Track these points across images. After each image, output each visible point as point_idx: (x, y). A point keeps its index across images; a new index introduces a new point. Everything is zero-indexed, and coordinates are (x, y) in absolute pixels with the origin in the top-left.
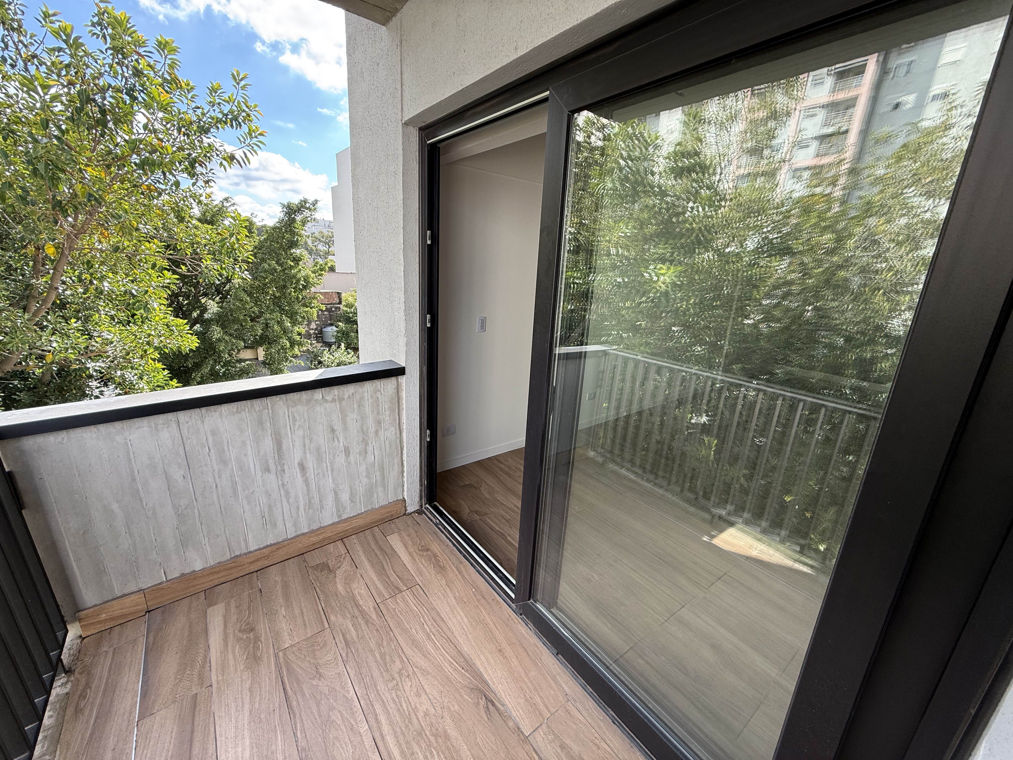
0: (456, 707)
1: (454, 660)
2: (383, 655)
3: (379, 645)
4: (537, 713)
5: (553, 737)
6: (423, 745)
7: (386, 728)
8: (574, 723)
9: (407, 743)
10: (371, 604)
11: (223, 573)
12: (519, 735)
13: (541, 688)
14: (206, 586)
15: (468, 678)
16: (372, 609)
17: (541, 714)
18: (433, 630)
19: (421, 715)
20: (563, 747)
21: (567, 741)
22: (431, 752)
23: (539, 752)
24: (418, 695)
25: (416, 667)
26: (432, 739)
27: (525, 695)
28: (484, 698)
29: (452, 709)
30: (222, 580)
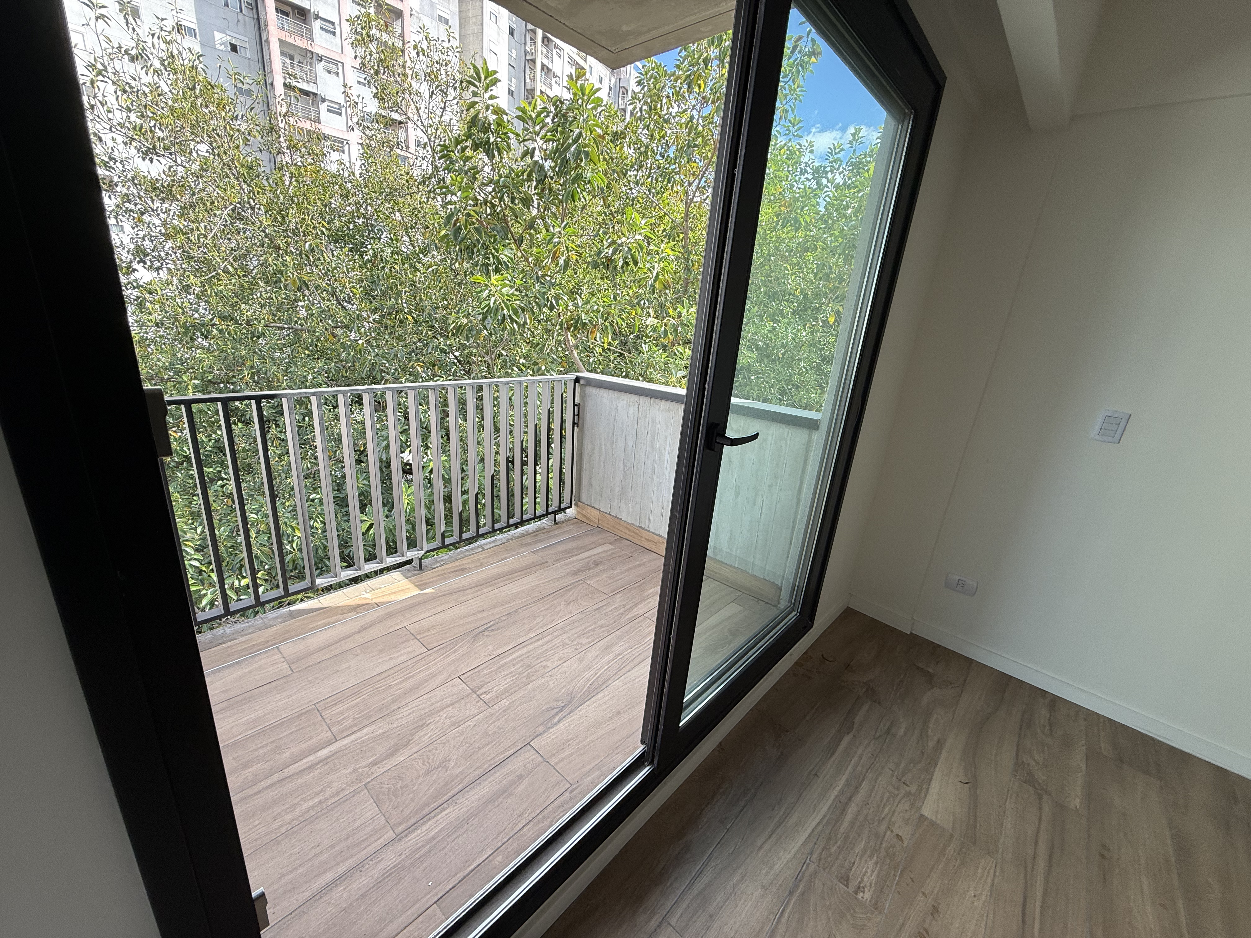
0: (553, 685)
1: (598, 677)
2: (593, 630)
3: (601, 626)
4: (554, 752)
5: (530, 768)
6: (520, 670)
7: (532, 647)
8: (546, 790)
9: (521, 660)
10: (641, 612)
11: (631, 534)
12: (530, 736)
13: (581, 754)
14: (623, 535)
15: (581, 691)
16: (636, 613)
17: (553, 755)
18: (626, 657)
19: (544, 664)
20: (520, 777)
21: (525, 782)
22: (514, 676)
23: (515, 755)
24: (560, 659)
25: (585, 653)
26: (525, 674)
27: (571, 739)
28: (563, 704)
29: (551, 683)
30: (631, 538)
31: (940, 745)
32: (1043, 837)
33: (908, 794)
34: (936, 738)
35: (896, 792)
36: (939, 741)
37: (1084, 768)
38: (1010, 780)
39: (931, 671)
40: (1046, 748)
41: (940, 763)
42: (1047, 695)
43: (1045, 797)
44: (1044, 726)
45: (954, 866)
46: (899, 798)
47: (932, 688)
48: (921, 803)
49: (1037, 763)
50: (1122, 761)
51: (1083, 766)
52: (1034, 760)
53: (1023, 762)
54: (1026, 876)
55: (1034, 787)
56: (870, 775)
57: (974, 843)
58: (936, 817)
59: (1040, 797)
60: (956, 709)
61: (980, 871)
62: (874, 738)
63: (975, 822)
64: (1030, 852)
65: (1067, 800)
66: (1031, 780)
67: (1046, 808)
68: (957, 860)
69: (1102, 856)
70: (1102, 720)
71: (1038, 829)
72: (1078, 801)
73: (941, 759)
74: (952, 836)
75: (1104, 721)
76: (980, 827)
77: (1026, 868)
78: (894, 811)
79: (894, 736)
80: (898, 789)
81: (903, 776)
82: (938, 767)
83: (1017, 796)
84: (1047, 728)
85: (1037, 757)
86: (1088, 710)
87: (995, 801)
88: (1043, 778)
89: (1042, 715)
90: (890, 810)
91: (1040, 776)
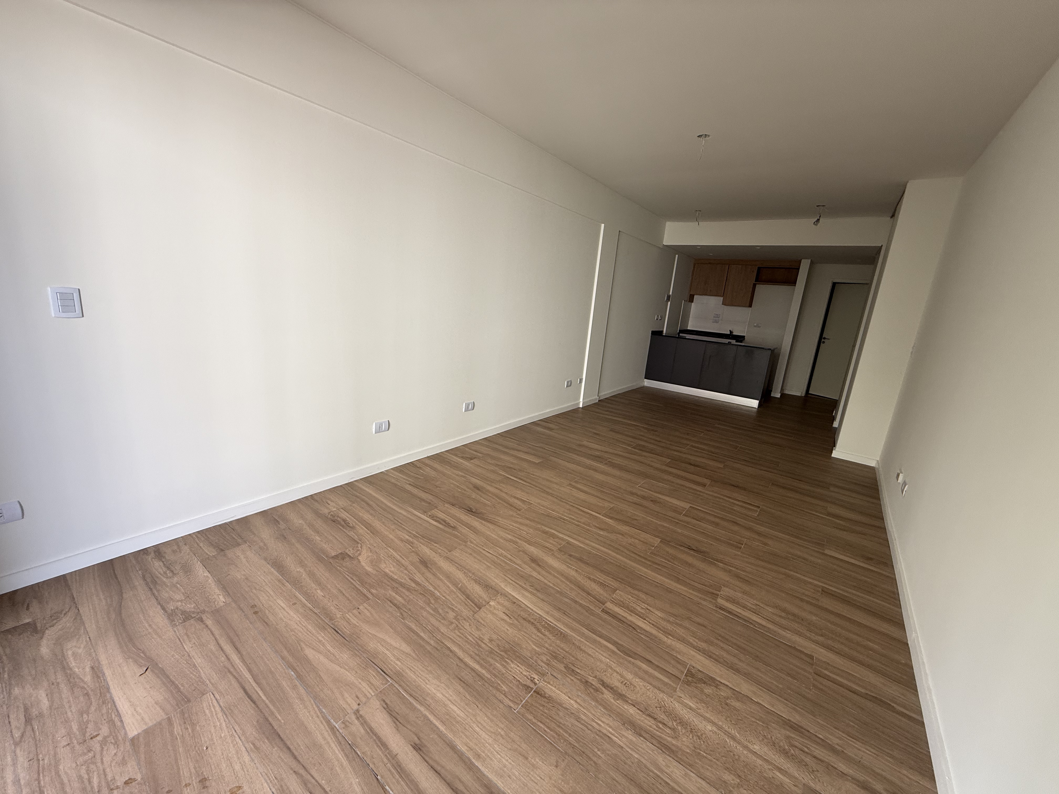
31: (97, 671)
32: (223, 642)
33: (104, 742)
34: (88, 669)
35: (91, 755)
36: (92, 668)
37: (209, 575)
38: (175, 632)
39: (27, 621)
40: (179, 586)
41: (110, 683)
42: (149, 550)
43: (204, 618)
44: (165, 573)
45: (189, 734)
46: (98, 757)
47: (43, 633)
48: (123, 732)
49: (181, 601)
50: (222, 550)
51: (207, 574)
52: (178, 601)
53: (172, 610)
54: (235, 677)
55: (192, 618)
56: (47, 779)
57: (189, 701)
58: (146, 724)
59: (201, 620)
60: (85, 628)
61: (207, 711)
62: (16, 744)
63: (177, 687)
64: (223, 659)
65: (216, 603)
66: (187, 616)
67: (209, 622)
68: (187, 729)
69: (256, 613)
70: (194, 536)
71: (216, 639)
72: (221, 597)
73: (109, 679)
74: (169, 719)
75: (196, 536)
76: (183, 686)
77: (229, 671)
78: (104, 770)
79: (41, 715)
80: (90, 751)
81: (84, 736)
82: (111, 687)
83: (188, 636)
84: (168, 572)
85: (178, 597)
86: (182, 537)
87: (177, 656)
88: (192, 606)
89: (157, 566)
90: (99, 776)
91: (190, 607)
